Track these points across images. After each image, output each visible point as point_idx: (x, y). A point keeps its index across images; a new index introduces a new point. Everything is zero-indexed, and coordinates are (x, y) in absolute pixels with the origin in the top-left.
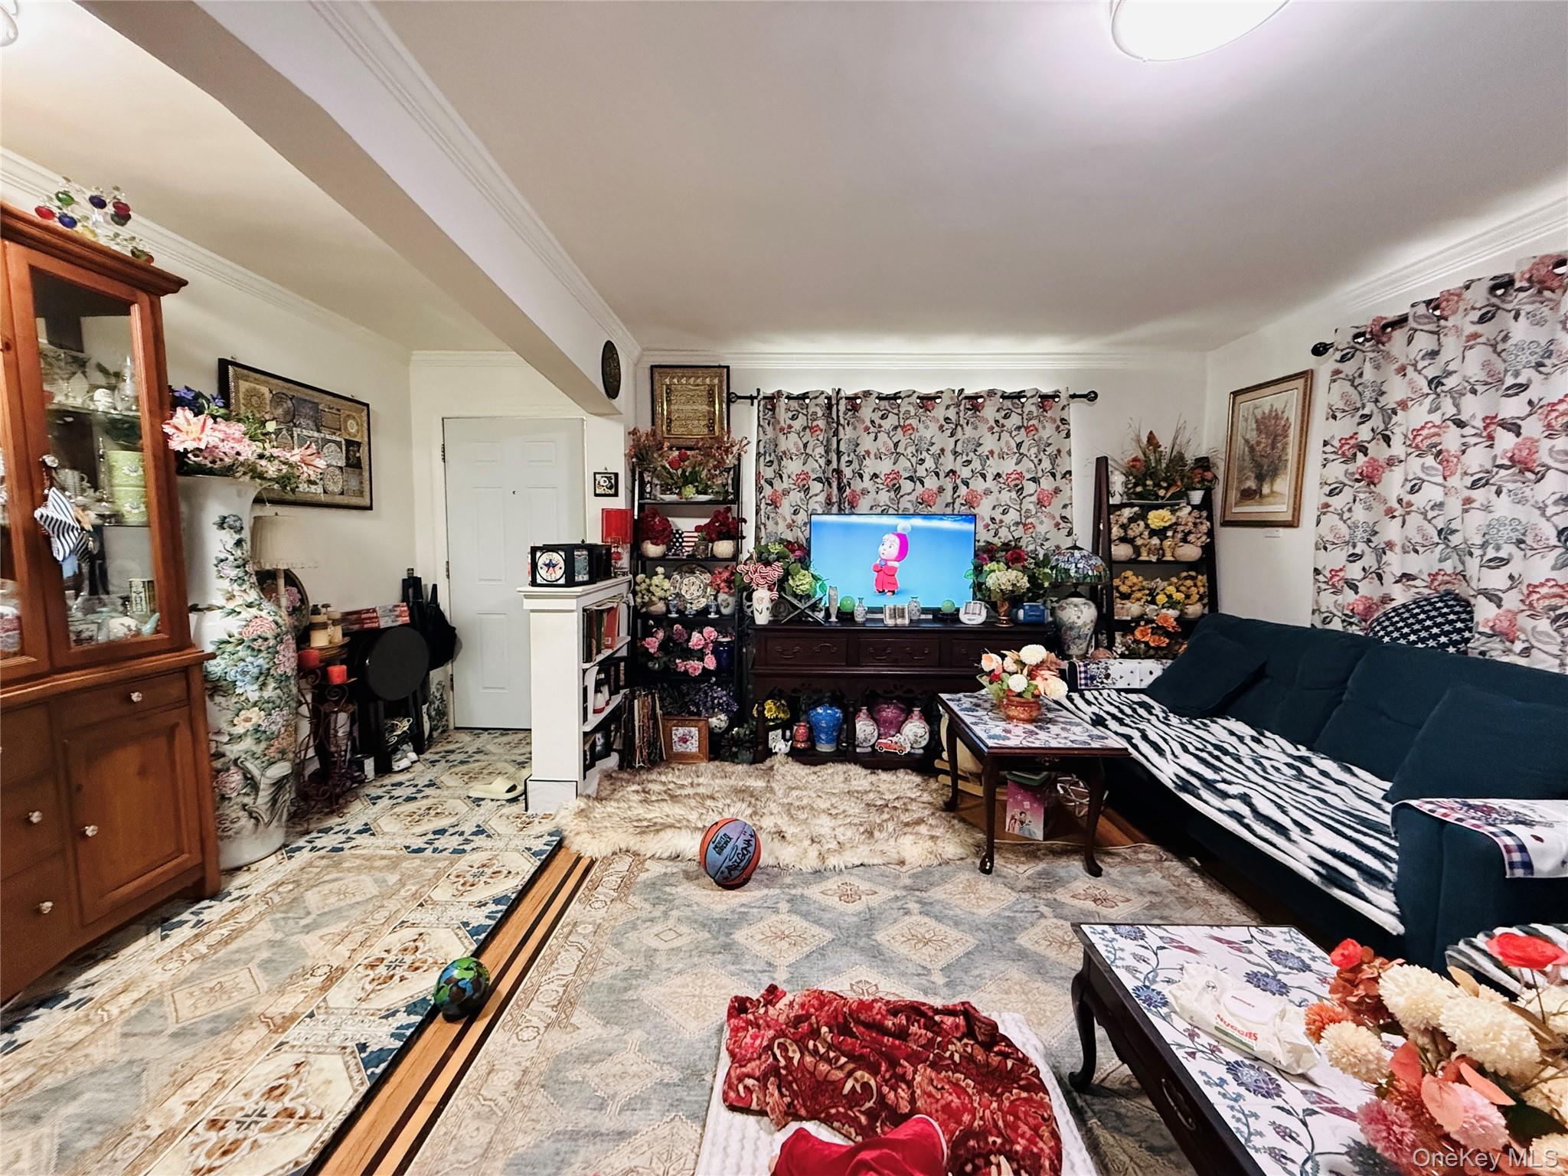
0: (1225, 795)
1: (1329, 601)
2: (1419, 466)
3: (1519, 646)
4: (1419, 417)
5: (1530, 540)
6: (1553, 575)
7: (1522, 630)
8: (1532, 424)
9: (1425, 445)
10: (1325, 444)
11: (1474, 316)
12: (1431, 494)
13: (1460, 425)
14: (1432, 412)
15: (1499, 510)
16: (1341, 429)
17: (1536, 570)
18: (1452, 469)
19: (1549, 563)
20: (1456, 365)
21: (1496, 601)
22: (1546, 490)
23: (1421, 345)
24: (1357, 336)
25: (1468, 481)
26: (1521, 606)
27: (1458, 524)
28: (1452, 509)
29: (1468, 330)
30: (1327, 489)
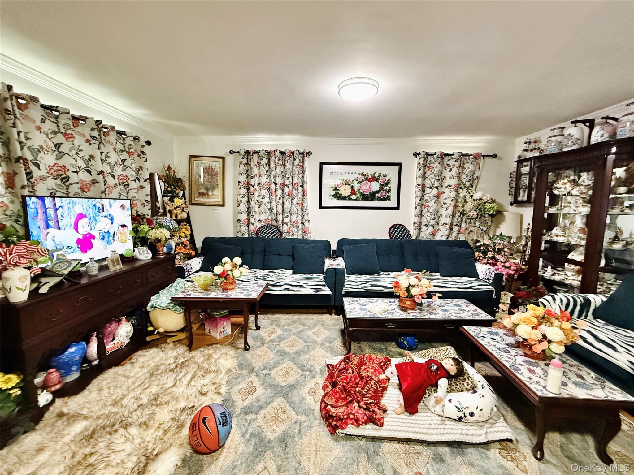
0: (281, 286)
1: (244, 229)
2: (264, 192)
3: (291, 234)
4: (264, 179)
5: (292, 212)
6: (296, 219)
7: (292, 231)
8: (290, 186)
9: (266, 187)
10: (239, 182)
11: (277, 159)
12: (267, 200)
13: (275, 184)
14: (267, 179)
15: (287, 205)
16: (243, 179)
17: (294, 218)
18: (274, 194)
19: (296, 216)
20: (274, 169)
21: (287, 225)
22: (295, 201)
23: (264, 161)
24: (245, 152)
25: (278, 197)
26: (291, 226)
27: (275, 208)
28: (274, 204)
29: (277, 161)
30: (241, 196)
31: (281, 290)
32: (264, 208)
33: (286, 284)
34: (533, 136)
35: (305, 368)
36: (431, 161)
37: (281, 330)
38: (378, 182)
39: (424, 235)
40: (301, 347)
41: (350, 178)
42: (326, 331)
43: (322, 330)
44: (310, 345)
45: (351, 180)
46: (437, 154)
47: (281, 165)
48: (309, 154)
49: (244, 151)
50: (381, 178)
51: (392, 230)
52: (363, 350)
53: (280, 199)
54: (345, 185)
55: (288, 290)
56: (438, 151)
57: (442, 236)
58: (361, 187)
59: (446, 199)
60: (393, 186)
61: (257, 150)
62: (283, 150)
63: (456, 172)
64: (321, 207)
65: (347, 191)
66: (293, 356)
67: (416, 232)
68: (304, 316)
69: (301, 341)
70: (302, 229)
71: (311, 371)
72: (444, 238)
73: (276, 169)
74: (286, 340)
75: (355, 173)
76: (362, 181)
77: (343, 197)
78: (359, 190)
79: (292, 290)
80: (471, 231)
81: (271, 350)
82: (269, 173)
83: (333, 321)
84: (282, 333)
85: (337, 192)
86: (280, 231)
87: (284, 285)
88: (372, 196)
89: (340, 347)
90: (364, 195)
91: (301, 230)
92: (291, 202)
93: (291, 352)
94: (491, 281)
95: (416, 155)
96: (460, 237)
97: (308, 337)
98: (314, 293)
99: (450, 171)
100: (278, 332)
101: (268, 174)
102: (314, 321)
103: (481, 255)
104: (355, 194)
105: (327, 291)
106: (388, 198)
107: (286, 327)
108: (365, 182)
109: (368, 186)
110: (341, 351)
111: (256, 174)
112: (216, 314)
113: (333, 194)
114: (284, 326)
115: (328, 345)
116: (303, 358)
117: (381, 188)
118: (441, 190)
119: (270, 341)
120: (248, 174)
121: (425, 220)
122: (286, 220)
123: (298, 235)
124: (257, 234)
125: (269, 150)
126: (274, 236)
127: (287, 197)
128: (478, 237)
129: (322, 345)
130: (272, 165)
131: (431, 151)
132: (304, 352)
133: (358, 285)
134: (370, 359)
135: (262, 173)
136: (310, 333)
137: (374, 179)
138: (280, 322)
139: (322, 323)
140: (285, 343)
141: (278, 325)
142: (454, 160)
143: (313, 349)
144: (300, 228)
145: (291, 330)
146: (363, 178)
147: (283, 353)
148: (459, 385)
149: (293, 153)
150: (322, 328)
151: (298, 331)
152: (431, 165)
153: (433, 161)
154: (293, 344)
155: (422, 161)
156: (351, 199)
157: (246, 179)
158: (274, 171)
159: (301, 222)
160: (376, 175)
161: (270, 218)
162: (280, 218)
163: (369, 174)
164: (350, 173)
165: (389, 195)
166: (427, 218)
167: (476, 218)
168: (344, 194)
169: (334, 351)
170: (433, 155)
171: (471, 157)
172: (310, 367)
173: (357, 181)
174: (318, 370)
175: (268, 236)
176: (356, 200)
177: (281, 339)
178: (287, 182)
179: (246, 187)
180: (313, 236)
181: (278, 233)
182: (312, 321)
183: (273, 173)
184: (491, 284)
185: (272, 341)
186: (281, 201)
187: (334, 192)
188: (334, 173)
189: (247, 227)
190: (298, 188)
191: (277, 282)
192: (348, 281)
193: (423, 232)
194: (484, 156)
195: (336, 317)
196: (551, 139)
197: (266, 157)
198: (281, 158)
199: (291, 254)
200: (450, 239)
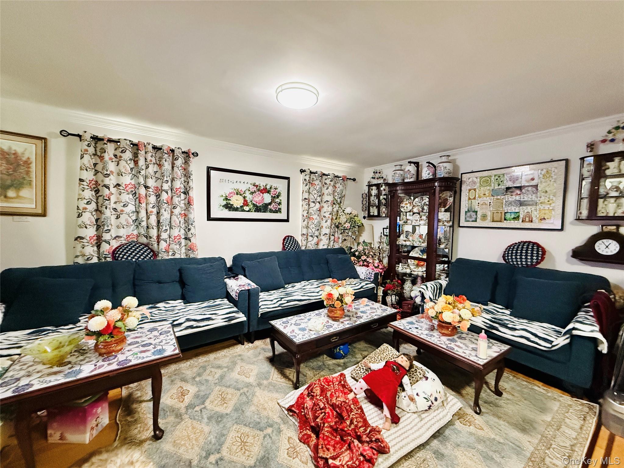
0: (180, 324)
1: (90, 250)
2: (127, 197)
3: (170, 253)
4: (127, 180)
5: (173, 224)
6: (179, 233)
7: (172, 249)
8: (169, 192)
9: (129, 191)
10: (81, 180)
11: (150, 154)
12: (131, 208)
13: (146, 187)
14: (131, 179)
15: (165, 215)
16: (88, 176)
17: (175, 232)
18: (143, 201)
19: (179, 230)
20: (144, 167)
21: (166, 241)
22: (177, 211)
23: (128, 155)
24: (91, 137)
25: (151, 206)
26: (172, 242)
27: (145, 219)
28: (143, 214)
29: (149, 158)
30: (86, 201)
31: (181, 330)
32: (126, 220)
33: (188, 320)
34: (378, 168)
35: (262, 425)
36: (313, 179)
37: (193, 385)
38: (270, 194)
39: (310, 245)
40: (236, 398)
41: (242, 187)
42: (252, 367)
43: (247, 367)
44: (246, 391)
45: (243, 190)
46: (319, 173)
47: (154, 163)
48: (196, 155)
49: (90, 135)
50: (272, 190)
51: (285, 242)
52: (305, 374)
53: (153, 207)
54: (237, 194)
55: (191, 327)
56: (319, 170)
57: (324, 245)
58: (253, 198)
59: (325, 212)
60: (283, 198)
61: (114, 137)
62: (158, 145)
63: (332, 190)
64: (209, 218)
65: (239, 202)
66: (235, 415)
67: (305, 243)
68: (212, 356)
69: (230, 391)
70: (185, 246)
71: (271, 426)
72: (325, 247)
73: (147, 167)
74: (211, 397)
75: (247, 183)
76: (255, 192)
77: (234, 208)
78: (251, 201)
79: (197, 327)
80: (345, 240)
81: (198, 420)
82: (136, 171)
83: (251, 351)
84: (197, 389)
85: (228, 202)
86: (152, 251)
87: (185, 322)
88: (264, 208)
89: (281, 380)
90: (257, 206)
91: (184, 248)
92: (170, 212)
93: (228, 411)
94: (372, 280)
95: (302, 171)
96: (335, 245)
97: (236, 382)
98: (226, 323)
99: (327, 189)
100: (191, 391)
101: (133, 173)
102: (228, 358)
103: (355, 259)
104: (247, 205)
105: (242, 318)
106: (279, 211)
107: (197, 379)
108: (257, 193)
109: (261, 197)
110: (285, 384)
111: (111, 172)
112: (83, 401)
113: (223, 204)
114: (194, 378)
115: (265, 382)
116: (250, 411)
117: (273, 201)
118: (322, 204)
119: (187, 408)
120: (96, 170)
121: (311, 231)
122: (164, 236)
123: (181, 254)
124: (114, 257)
125: (135, 141)
126: (145, 257)
127: (166, 205)
128: (351, 245)
129: (259, 385)
130: (141, 162)
131: (313, 170)
132: (244, 403)
133: (274, 304)
134: (328, 382)
135: (123, 170)
136: (235, 375)
137: (266, 191)
138: (184, 376)
139: (240, 358)
140: (212, 402)
141: (184, 380)
142: (330, 180)
143: (253, 396)
144: (183, 244)
145: (207, 381)
146: (255, 189)
147: (218, 418)
148: (414, 377)
149: (173, 151)
150: (244, 364)
151: (218, 379)
152: (313, 182)
153: (315, 179)
154: (223, 399)
155: (307, 178)
156: (243, 211)
157: (94, 177)
158: (144, 171)
159: (184, 237)
160: (268, 187)
161: (135, 233)
162: (154, 233)
163: (261, 185)
164: (242, 182)
165: (280, 207)
166: (313, 229)
167: (349, 229)
168: (236, 204)
169: (277, 387)
170: (315, 173)
171: (340, 178)
172: (266, 421)
173: (250, 192)
174: (279, 421)
175: (136, 257)
176: (249, 211)
177: (202, 398)
178: (166, 187)
179: (94, 188)
180: (201, 254)
181: (150, 253)
182: (227, 360)
183: (143, 172)
184: (372, 282)
185: (190, 406)
186: (155, 210)
187: (225, 202)
188: (224, 181)
189: (95, 248)
190: (180, 195)
191: (174, 321)
192: (262, 301)
193: (309, 243)
194: (347, 179)
195: (250, 345)
196: (397, 172)
197: (130, 150)
198: (154, 155)
199: (178, 279)
200: (329, 247)
